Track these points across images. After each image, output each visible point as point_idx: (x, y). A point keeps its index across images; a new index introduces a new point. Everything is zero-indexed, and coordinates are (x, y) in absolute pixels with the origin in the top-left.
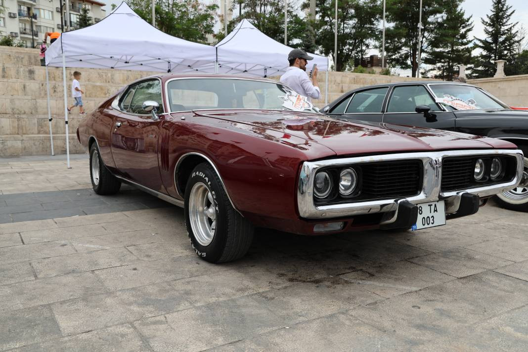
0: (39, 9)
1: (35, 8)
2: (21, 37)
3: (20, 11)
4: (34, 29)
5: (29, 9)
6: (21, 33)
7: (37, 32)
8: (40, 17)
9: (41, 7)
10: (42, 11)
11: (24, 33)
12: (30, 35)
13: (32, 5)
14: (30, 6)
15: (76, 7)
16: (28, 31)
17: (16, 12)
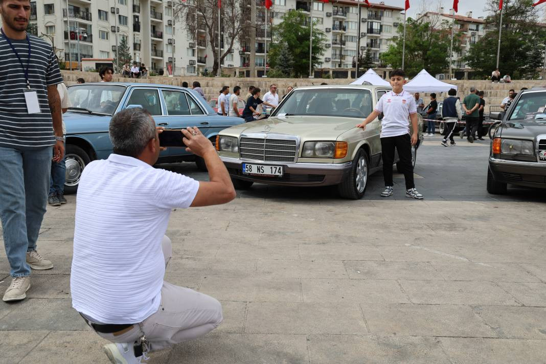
0: (348, 22)
1: (345, 22)
2: (333, 47)
3: (334, 25)
4: (343, 39)
5: (341, 23)
6: (333, 44)
7: (345, 41)
8: (348, 28)
9: (350, 20)
10: (350, 23)
11: (335, 44)
12: (338, 44)
13: (343, 19)
14: (341, 20)
15: (378, 15)
16: (338, 41)
17: (331, 27)
